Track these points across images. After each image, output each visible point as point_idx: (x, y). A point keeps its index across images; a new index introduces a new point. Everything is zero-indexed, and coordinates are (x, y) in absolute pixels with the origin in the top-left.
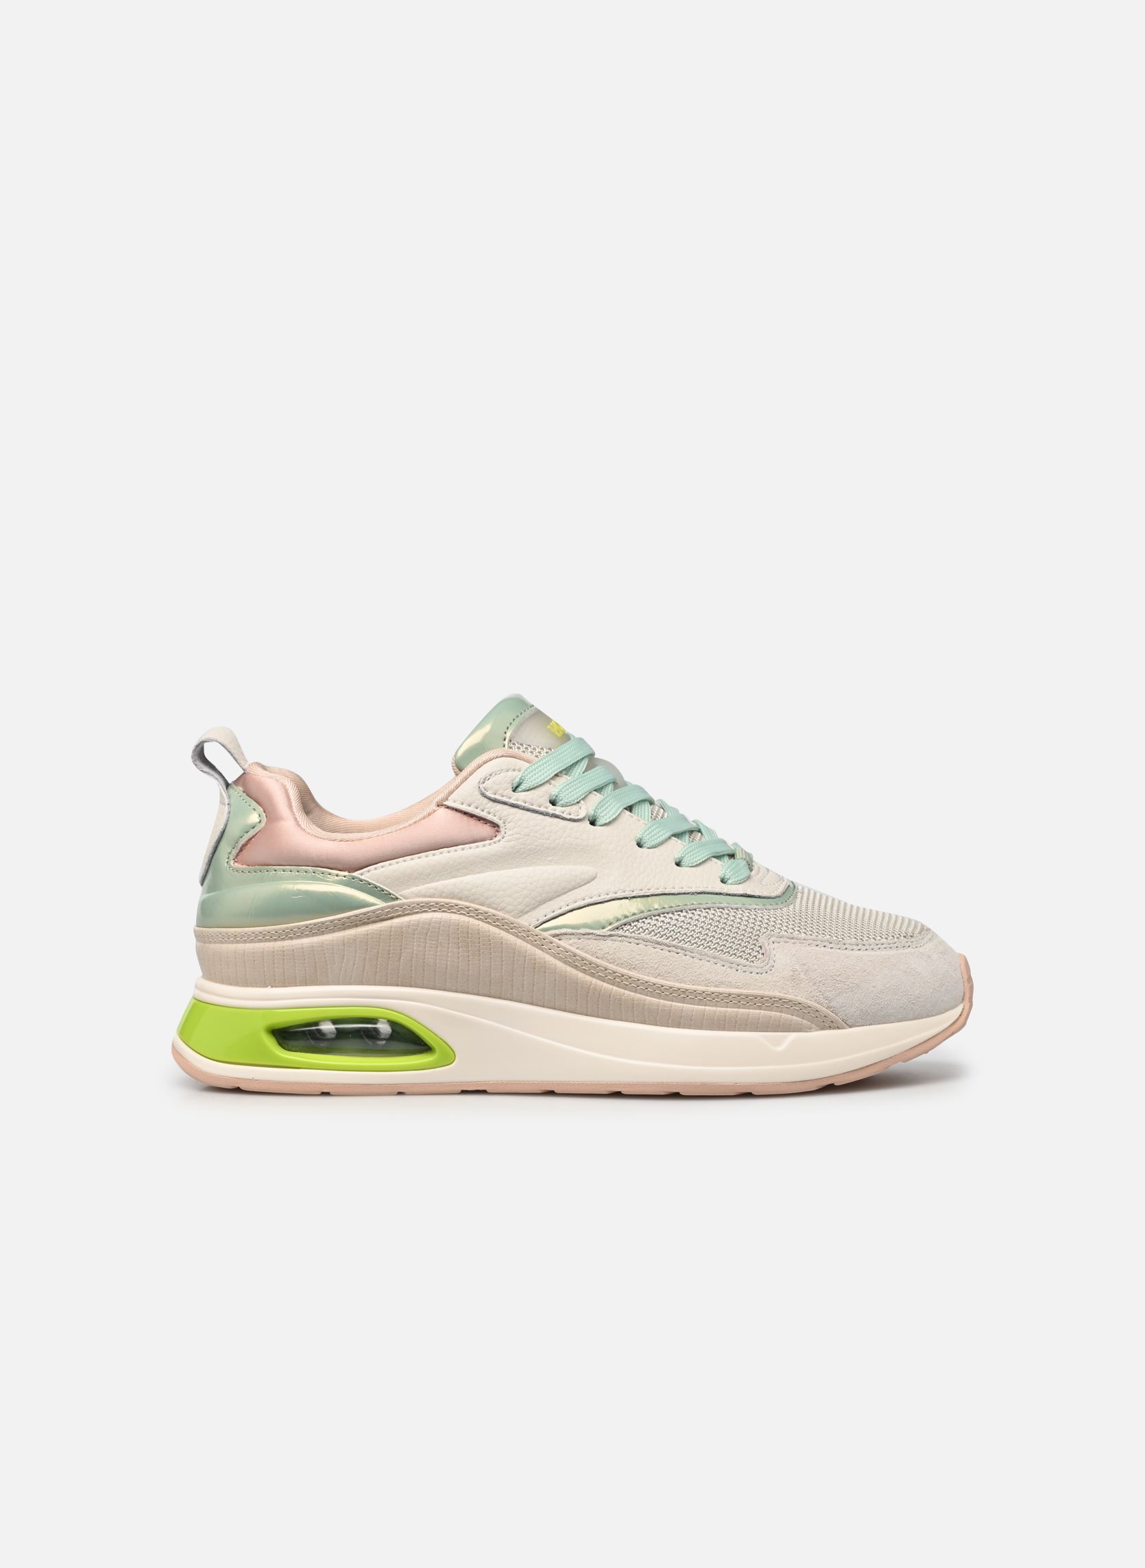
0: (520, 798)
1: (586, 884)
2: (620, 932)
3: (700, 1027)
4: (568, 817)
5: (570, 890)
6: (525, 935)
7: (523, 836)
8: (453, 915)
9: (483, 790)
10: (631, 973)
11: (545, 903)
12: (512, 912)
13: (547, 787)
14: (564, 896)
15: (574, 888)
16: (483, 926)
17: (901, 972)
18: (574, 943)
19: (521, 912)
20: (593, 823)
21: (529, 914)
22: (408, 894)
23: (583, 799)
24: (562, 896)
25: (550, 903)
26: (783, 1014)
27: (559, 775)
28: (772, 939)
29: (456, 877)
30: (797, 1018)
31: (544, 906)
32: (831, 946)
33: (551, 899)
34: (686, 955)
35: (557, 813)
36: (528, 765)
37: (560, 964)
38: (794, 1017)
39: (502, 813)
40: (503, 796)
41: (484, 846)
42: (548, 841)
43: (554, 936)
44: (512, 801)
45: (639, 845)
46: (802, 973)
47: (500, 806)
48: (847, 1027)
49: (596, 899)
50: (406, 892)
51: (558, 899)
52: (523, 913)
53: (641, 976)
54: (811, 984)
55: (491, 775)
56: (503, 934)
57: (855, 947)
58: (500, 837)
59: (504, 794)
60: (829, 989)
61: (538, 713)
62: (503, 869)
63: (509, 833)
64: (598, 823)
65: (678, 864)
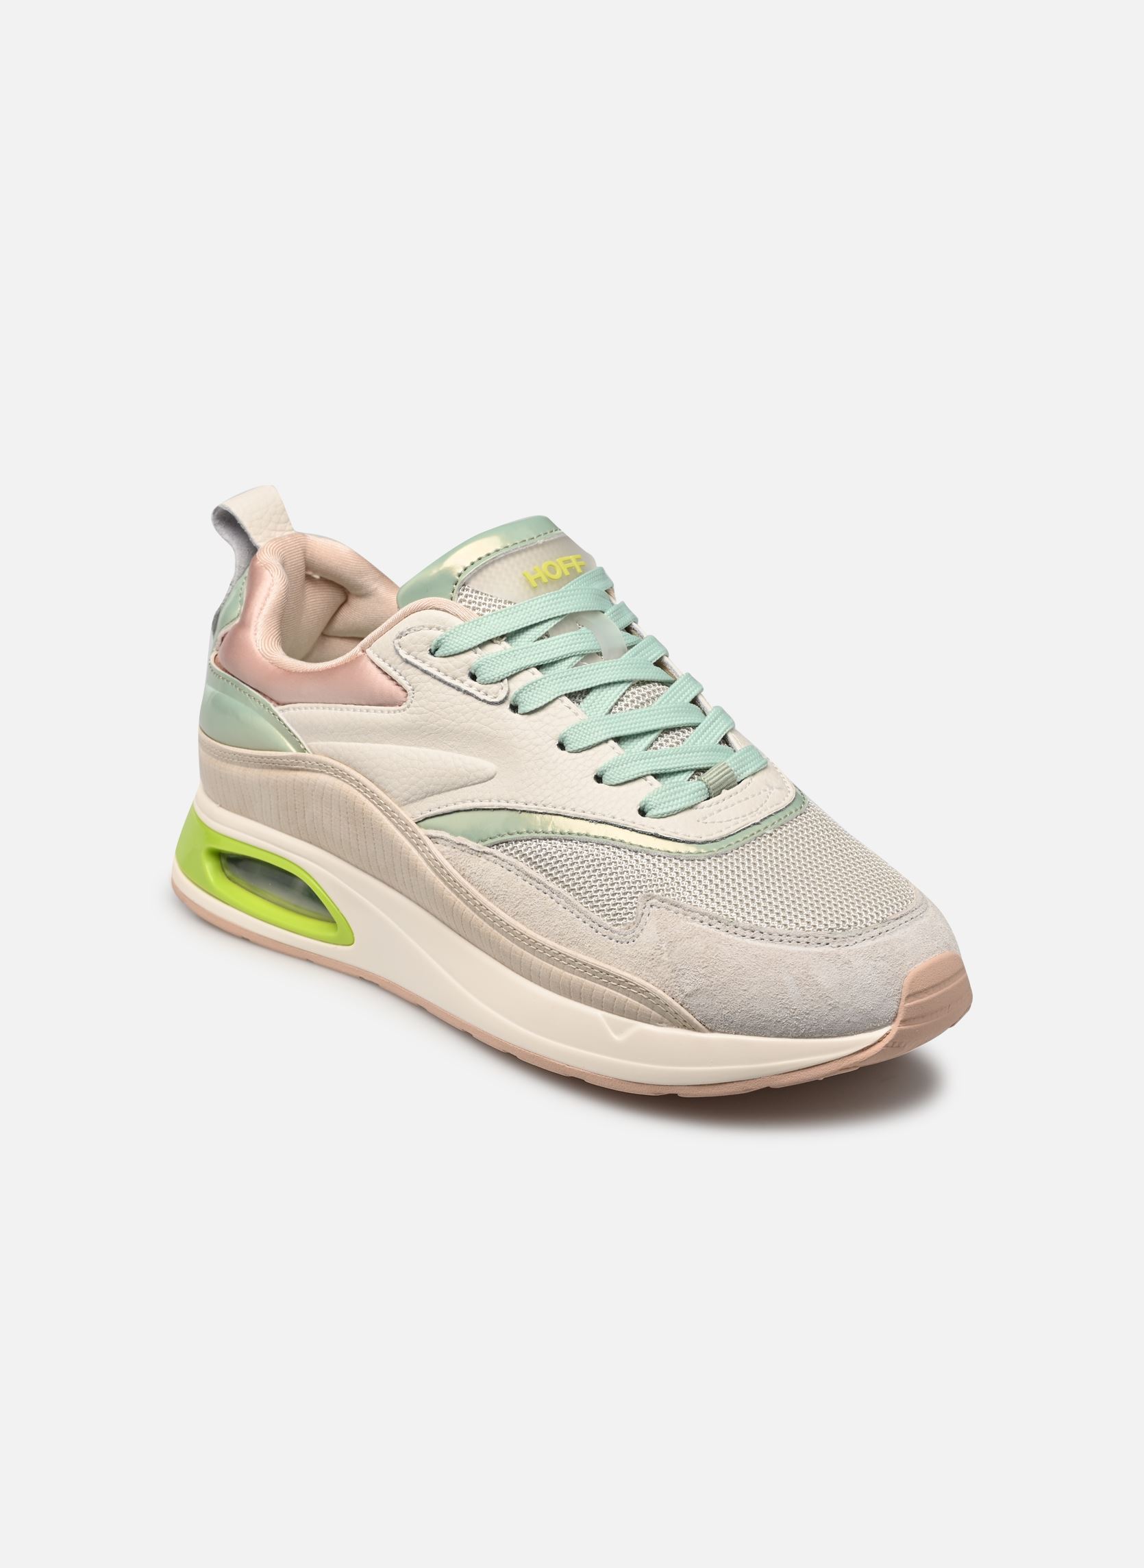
0: (435, 664)
1: (480, 783)
2: (494, 850)
3: (548, 987)
4: (483, 697)
5: (462, 787)
6: (404, 827)
7: (425, 711)
8: (345, 784)
9: (398, 647)
10: (490, 904)
11: (432, 795)
12: (397, 798)
13: (471, 654)
14: (455, 792)
15: (466, 786)
16: (369, 805)
17: (792, 978)
18: (448, 851)
19: (406, 800)
20: (514, 708)
21: (415, 804)
22: (317, 748)
23: (507, 678)
24: (451, 792)
25: (438, 797)
26: (629, 999)
27: (495, 641)
28: (654, 901)
29: (355, 741)
30: (645, 1007)
31: (432, 798)
32: (719, 925)
33: (439, 793)
34: (552, 898)
35: (471, 690)
36: (462, 623)
37: (430, 872)
38: (642, 1005)
39: (413, 678)
40: (416, 658)
41: (389, 712)
42: (453, 723)
43: (431, 837)
44: (424, 666)
45: (561, 746)
46: (666, 954)
47: (412, 669)
48: (706, 1030)
49: (486, 804)
50: (313, 744)
51: (447, 793)
52: (408, 801)
53: (498, 911)
54: (669, 970)
55: (409, 630)
56: (385, 820)
57: (748, 933)
58: (406, 706)
59: (418, 657)
60: (688, 982)
61: (565, 539)
62: (402, 744)
63: (415, 703)
64: (521, 710)
65: (599, 779)
